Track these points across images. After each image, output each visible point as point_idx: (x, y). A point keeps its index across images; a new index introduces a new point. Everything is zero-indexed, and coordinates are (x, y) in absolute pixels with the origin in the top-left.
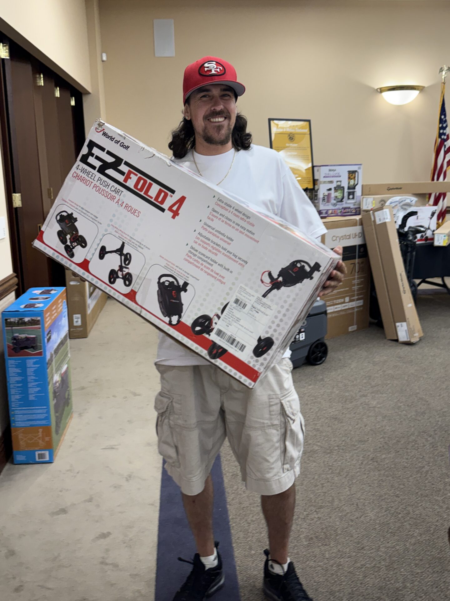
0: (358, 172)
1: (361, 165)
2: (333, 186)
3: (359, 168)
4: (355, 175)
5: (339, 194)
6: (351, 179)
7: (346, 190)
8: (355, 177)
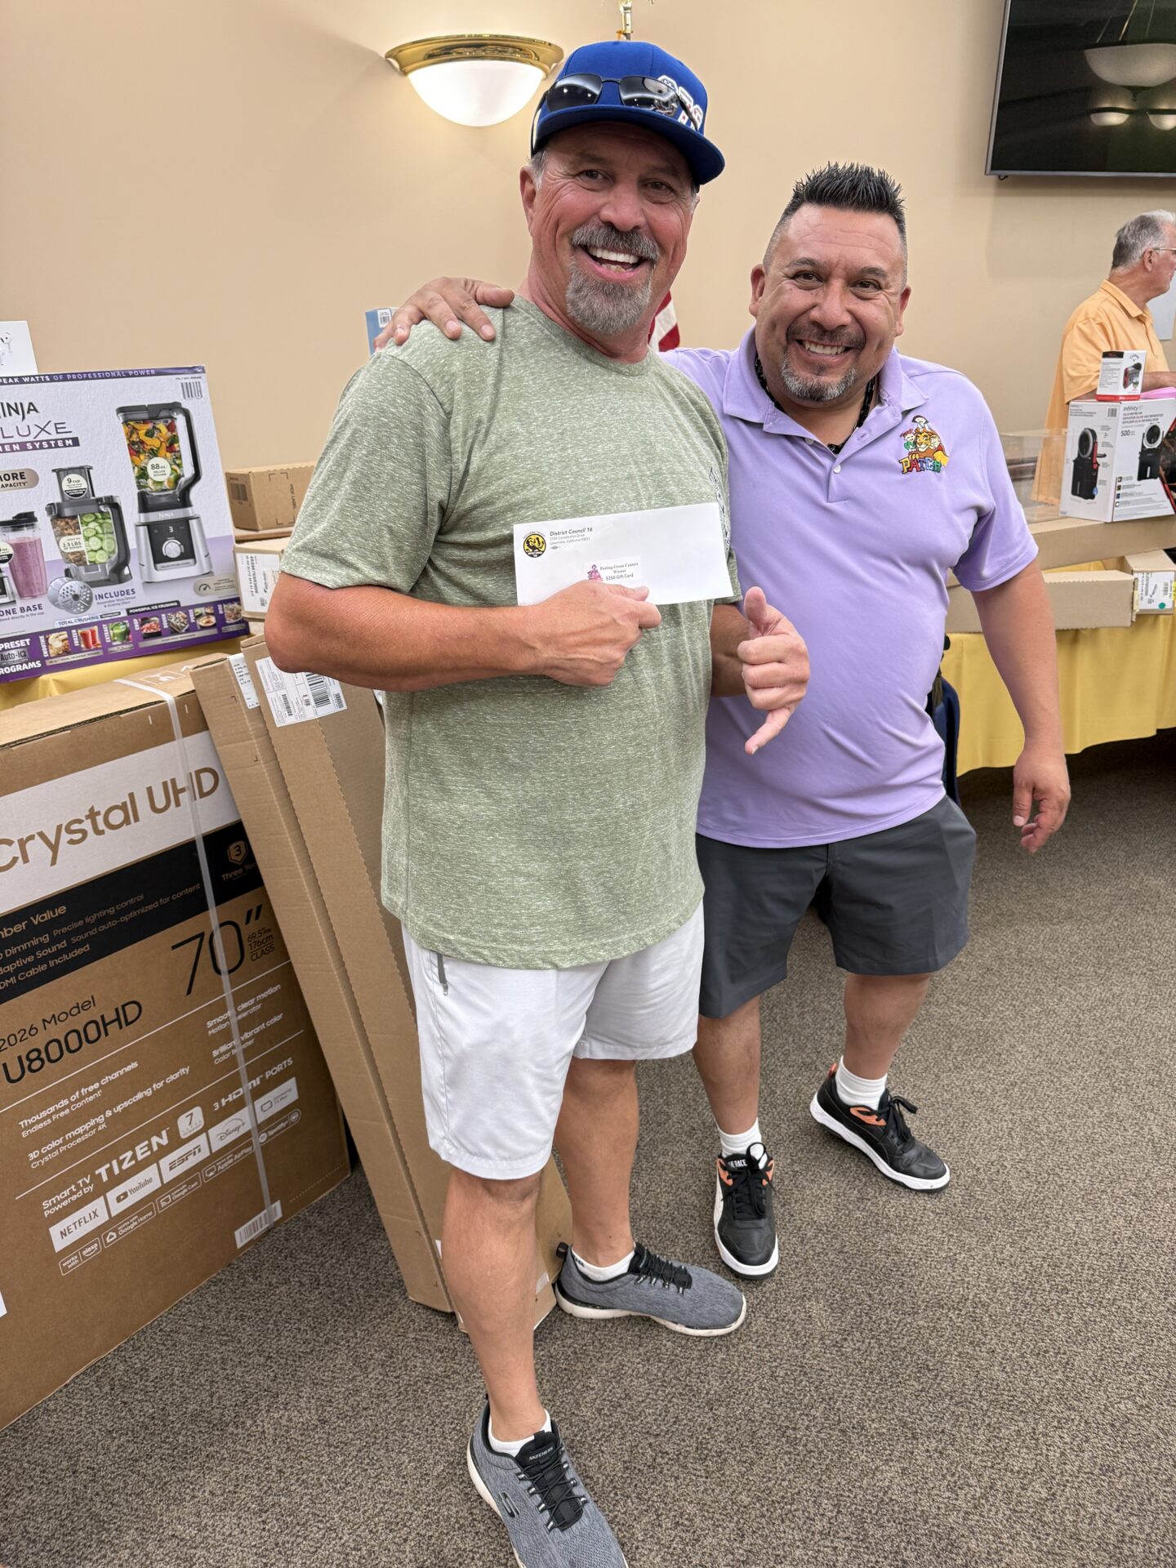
0: (187, 414)
1: (192, 370)
2: (39, 499)
3: (188, 391)
4: (171, 428)
5: (93, 542)
6: (154, 453)
7: (132, 515)
8: (174, 440)
